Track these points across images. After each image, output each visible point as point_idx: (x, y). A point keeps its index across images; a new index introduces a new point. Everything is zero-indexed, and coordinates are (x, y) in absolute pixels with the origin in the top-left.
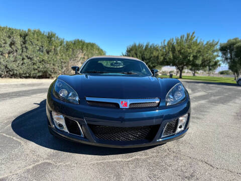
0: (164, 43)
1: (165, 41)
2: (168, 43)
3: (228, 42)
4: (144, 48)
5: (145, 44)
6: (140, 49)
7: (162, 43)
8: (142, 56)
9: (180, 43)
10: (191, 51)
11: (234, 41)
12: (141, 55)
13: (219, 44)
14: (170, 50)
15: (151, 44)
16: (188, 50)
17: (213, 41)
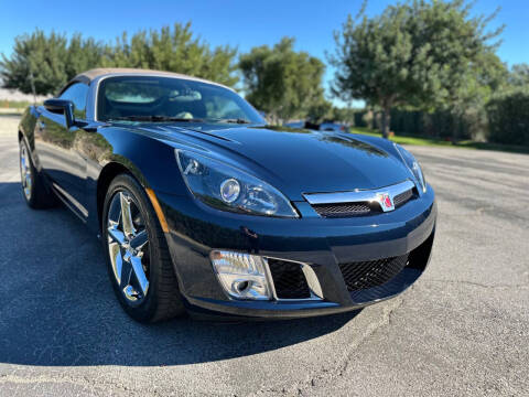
0: (124, 40)
1: (125, 34)
2: (135, 40)
3: (253, 51)
4: (68, 45)
5: (69, 38)
6: (57, 49)
7: (118, 39)
8: (66, 67)
9: (164, 43)
10: (191, 66)
11: (262, 51)
12: (63, 65)
13: (238, 55)
14: (143, 58)
15: (85, 38)
16: (184, 62)
17: (227, 47)
